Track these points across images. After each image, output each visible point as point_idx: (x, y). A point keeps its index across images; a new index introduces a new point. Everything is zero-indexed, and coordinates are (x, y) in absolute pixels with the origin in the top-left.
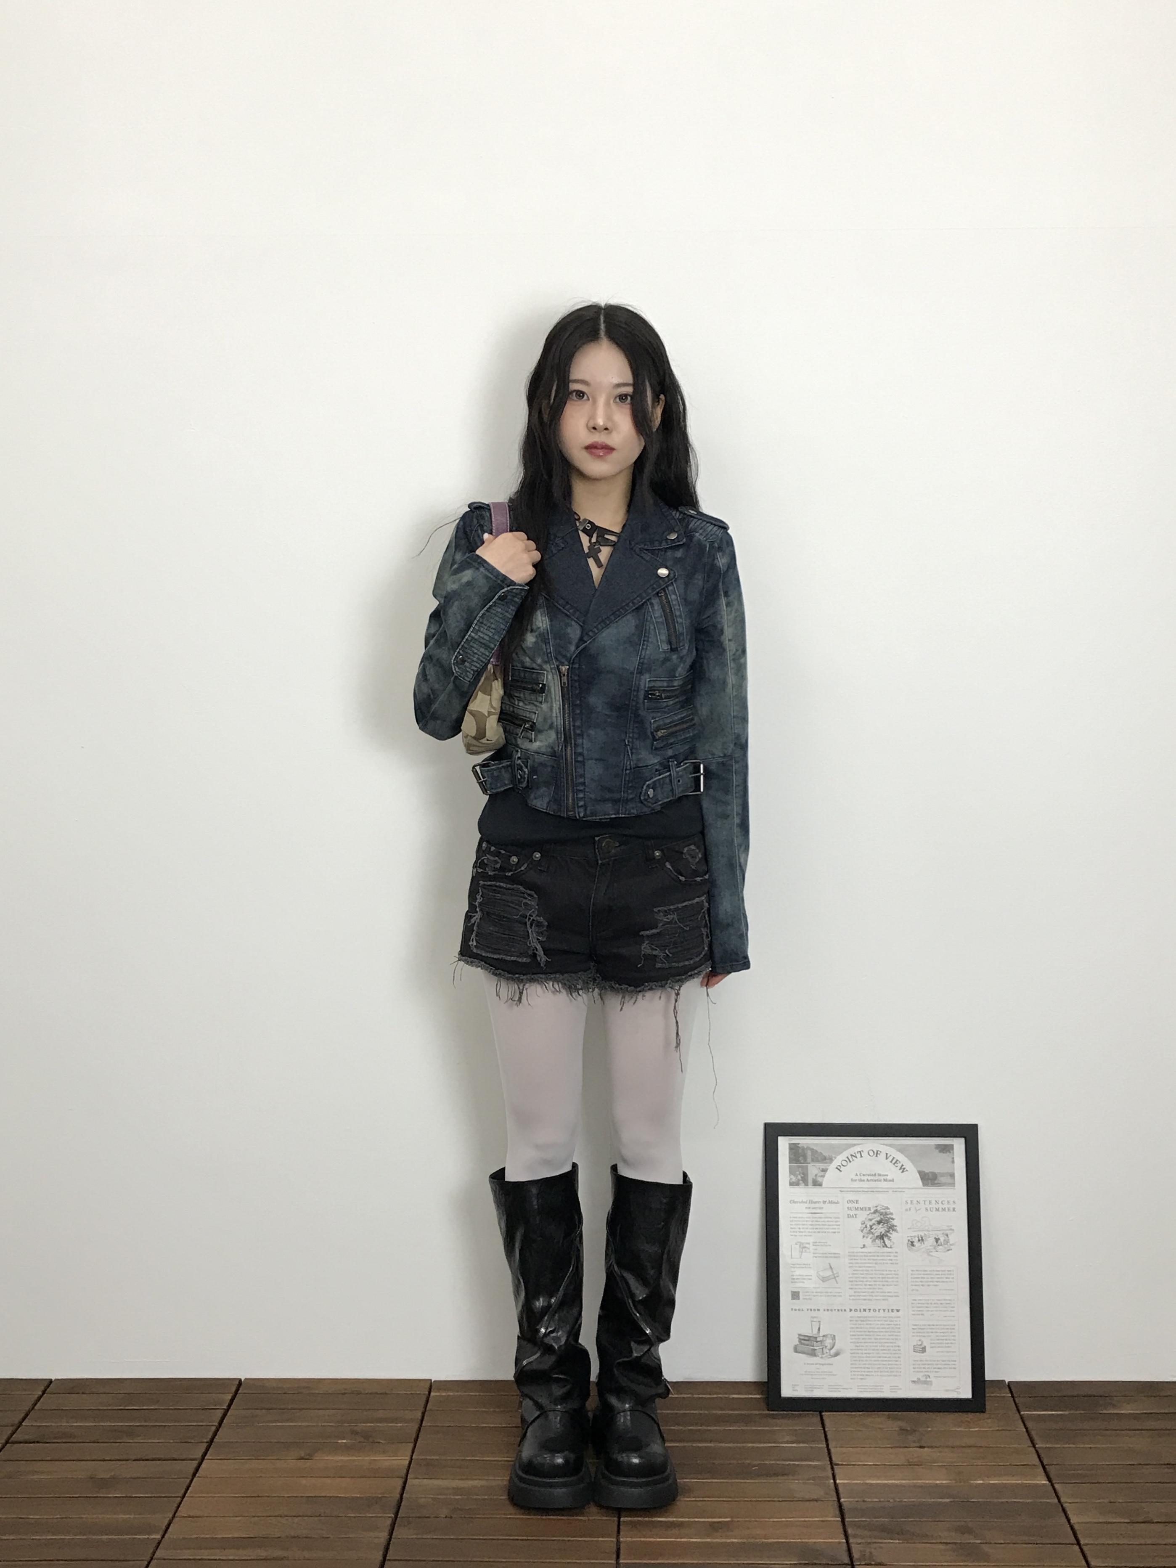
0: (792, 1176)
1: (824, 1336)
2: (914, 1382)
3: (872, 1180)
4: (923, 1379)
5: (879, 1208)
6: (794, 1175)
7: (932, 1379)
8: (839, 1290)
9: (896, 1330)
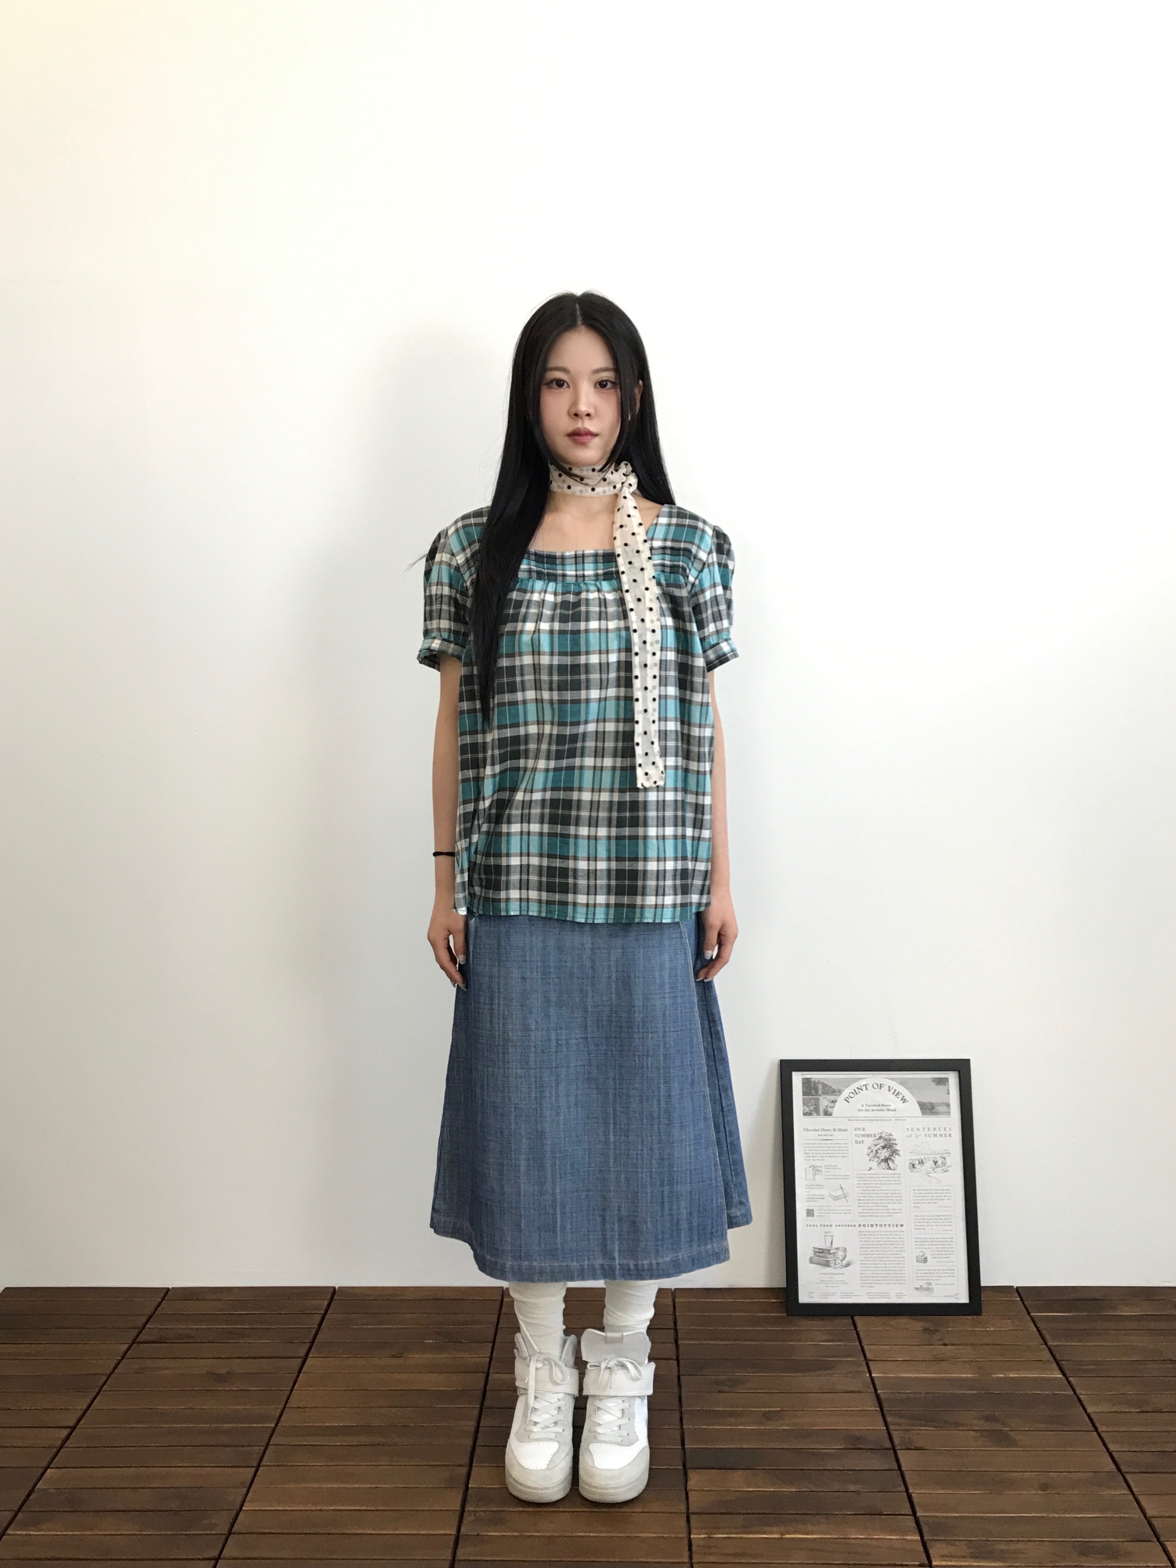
0: (806, 1107)
1: (837, 1249)
2: (917, 1289)
3: (877, 1110)
4: (926, 1286)
5: (883, 1135)
6: (807, 1106)
7: (934, 1286)
8: (849, 1208)
9: (901, 1243)
